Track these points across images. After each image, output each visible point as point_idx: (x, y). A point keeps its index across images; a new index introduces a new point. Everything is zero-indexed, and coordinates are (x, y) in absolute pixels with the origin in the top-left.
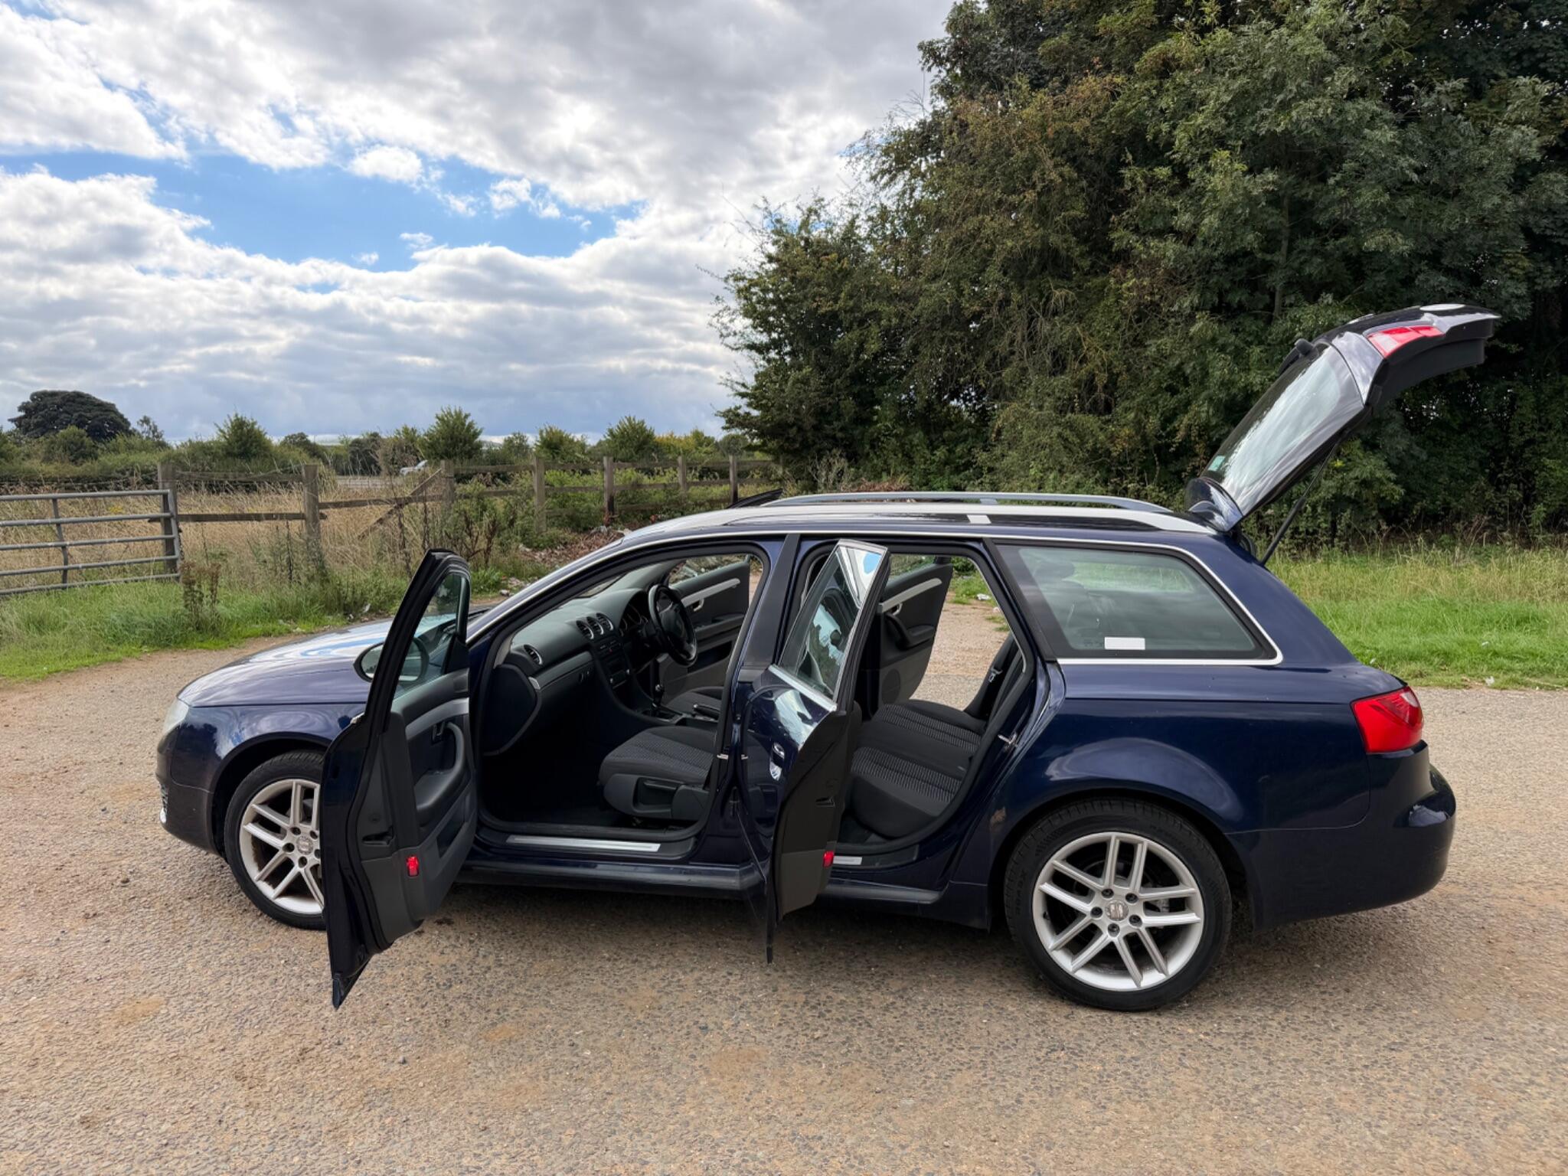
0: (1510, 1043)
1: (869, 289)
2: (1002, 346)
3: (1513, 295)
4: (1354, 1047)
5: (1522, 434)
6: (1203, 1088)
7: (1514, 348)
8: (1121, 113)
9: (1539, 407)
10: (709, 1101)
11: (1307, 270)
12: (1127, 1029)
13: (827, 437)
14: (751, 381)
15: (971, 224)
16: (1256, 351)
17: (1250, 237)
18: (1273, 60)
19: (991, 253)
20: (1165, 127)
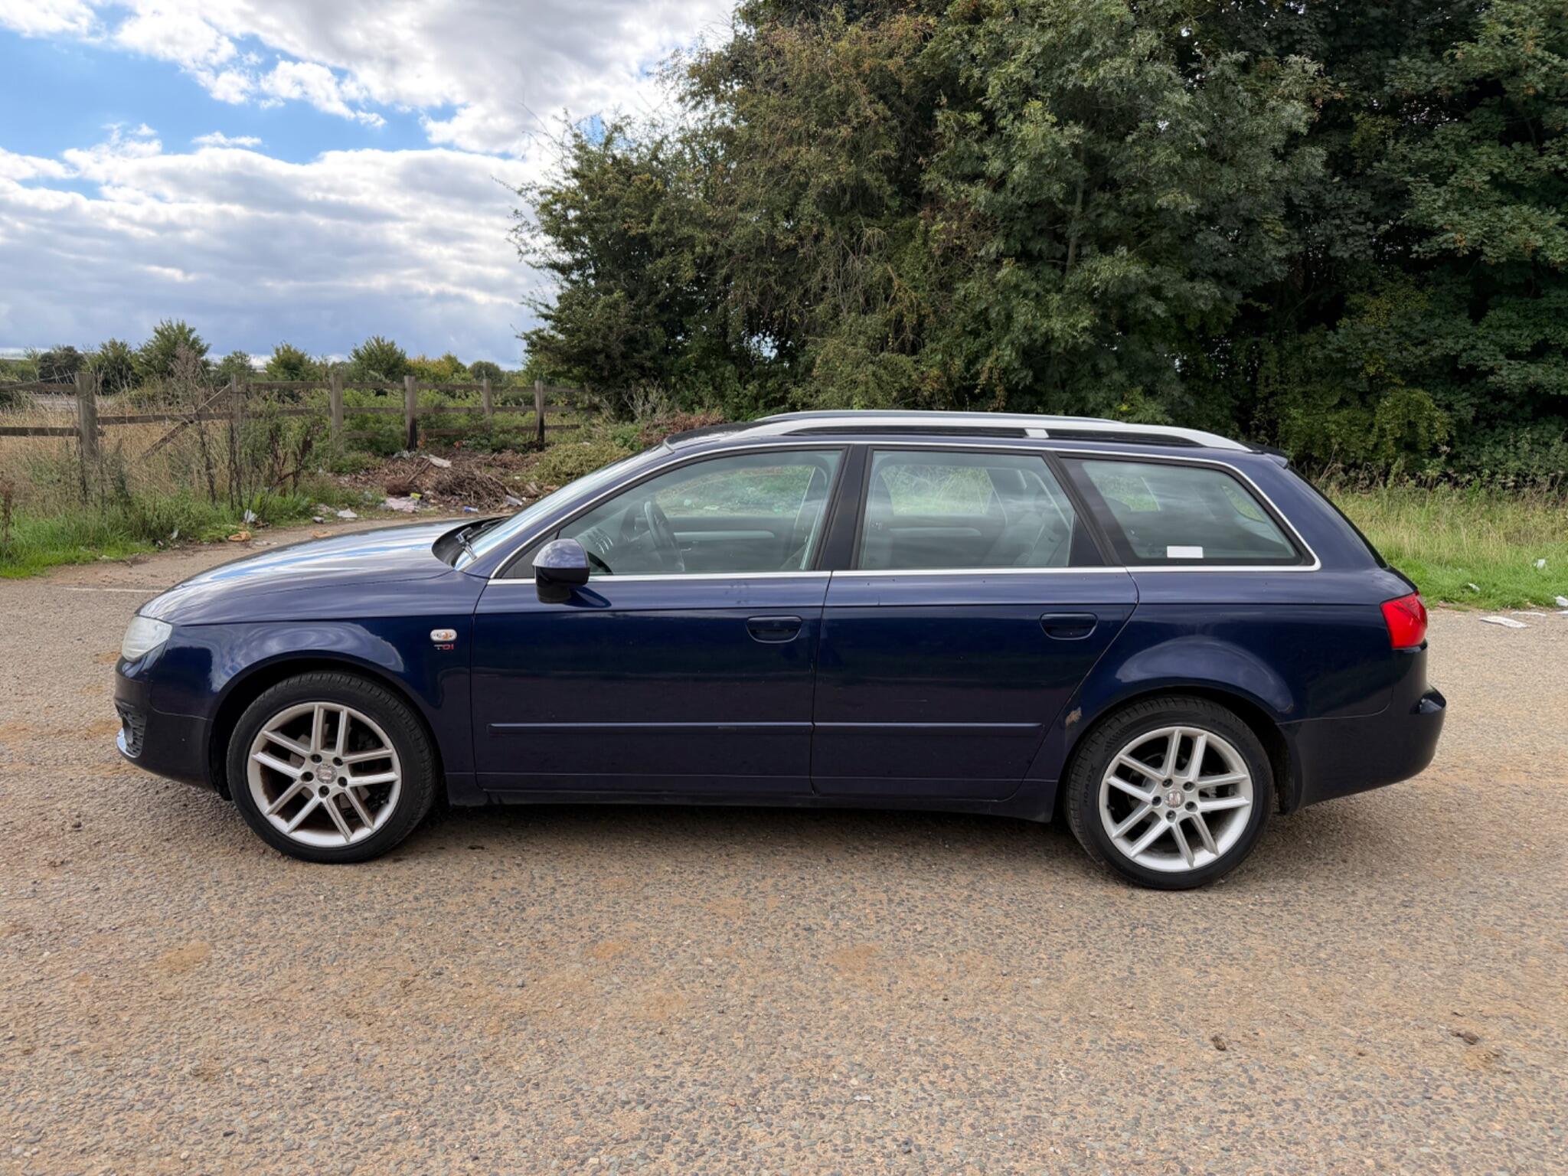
0: (1490, 895)
1: (682, 212)
2: (814, 282)
3: (1275, 258)
4: (1375, 906)
5: (1267, 386)
6: (1278, 949)
7: (1265, 307)
8: (933, 55)
9: (1282, 362)
10: (854, 995)
11: (1104, 222)
12: (1186, 905)
13: (636, 366)
14: (555, 304)
15: (784, 156)
16: (1055, 299)
17: (1056, 187)
18: (1080, 17)
19: (804, 186)
20: (977, 73)
